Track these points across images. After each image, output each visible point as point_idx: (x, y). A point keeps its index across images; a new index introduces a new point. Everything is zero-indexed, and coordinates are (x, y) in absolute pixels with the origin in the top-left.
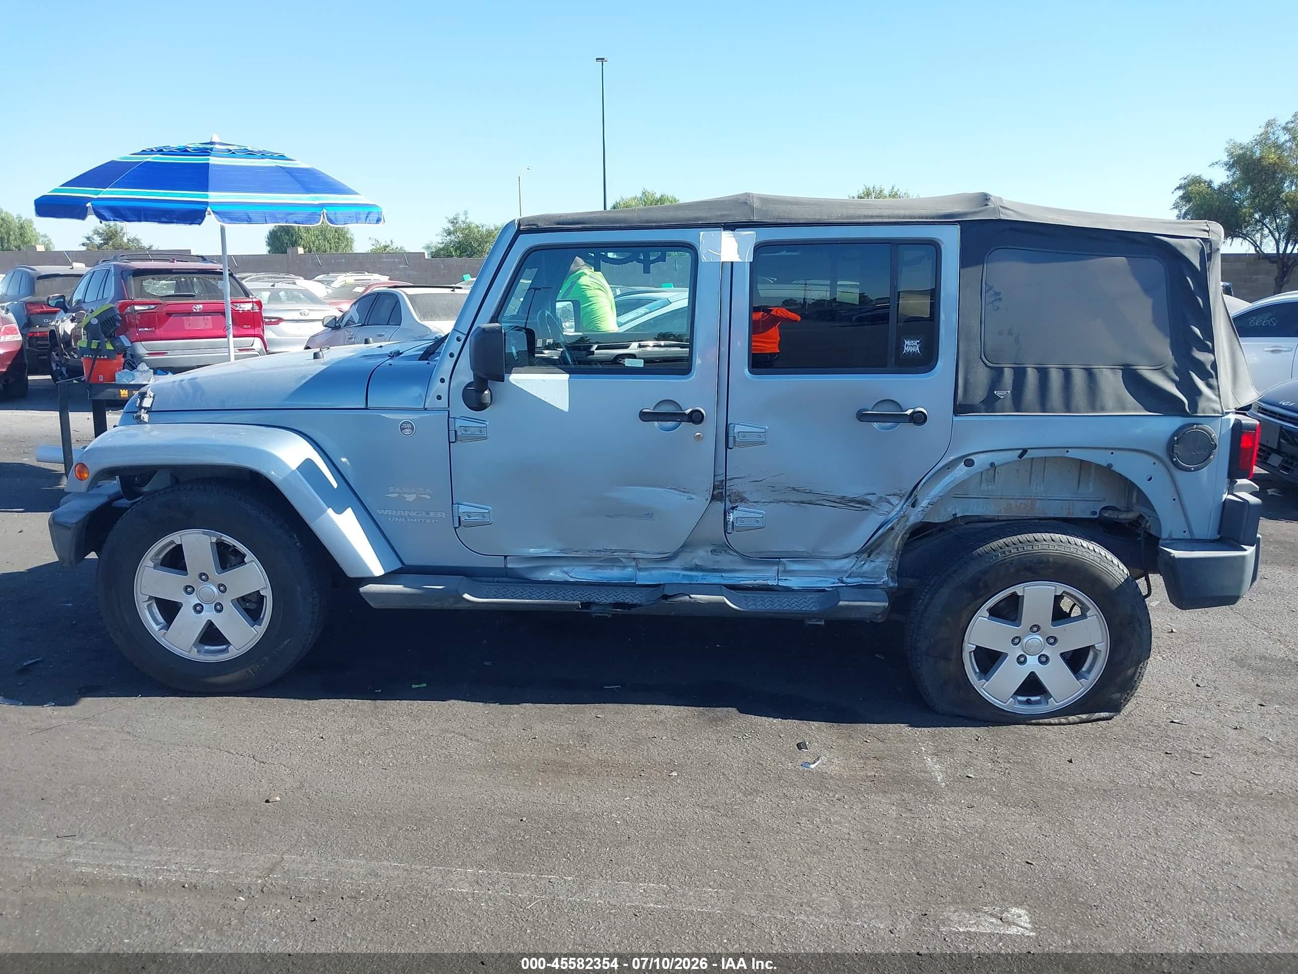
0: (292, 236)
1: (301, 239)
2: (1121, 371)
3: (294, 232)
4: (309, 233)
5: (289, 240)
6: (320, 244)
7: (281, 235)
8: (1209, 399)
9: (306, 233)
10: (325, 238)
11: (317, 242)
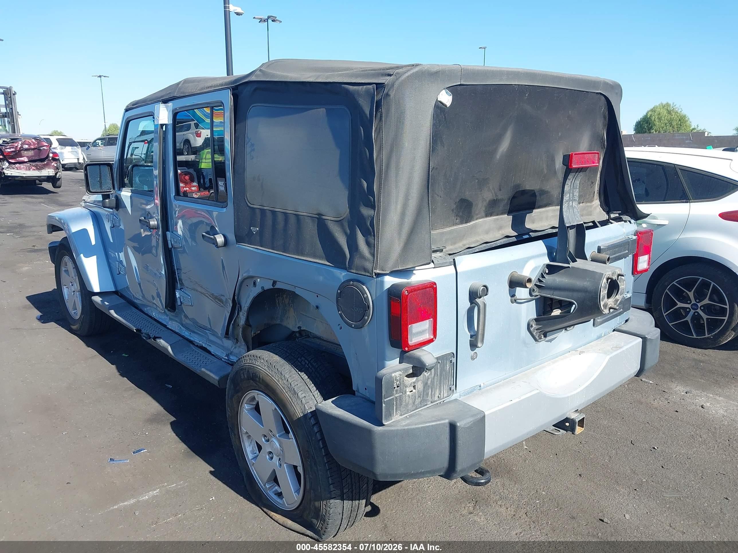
0: (650, 124)
1: (655, 126)
2: (317, 219)
3: (651, 122)
4: (660, 122)
5: (647, 126)
6: (667, 128)
7: (643, 124)
8: (363, 257)
9: (658, 122)
10: (671, 125)
11: (665, 127)
